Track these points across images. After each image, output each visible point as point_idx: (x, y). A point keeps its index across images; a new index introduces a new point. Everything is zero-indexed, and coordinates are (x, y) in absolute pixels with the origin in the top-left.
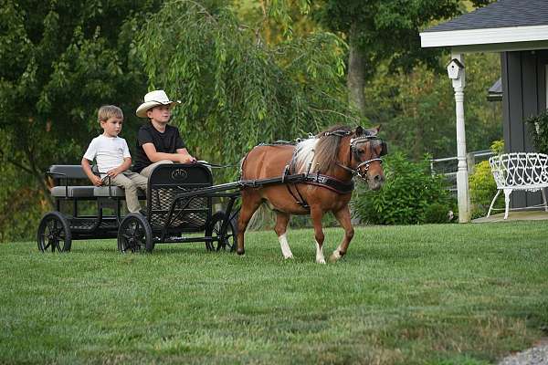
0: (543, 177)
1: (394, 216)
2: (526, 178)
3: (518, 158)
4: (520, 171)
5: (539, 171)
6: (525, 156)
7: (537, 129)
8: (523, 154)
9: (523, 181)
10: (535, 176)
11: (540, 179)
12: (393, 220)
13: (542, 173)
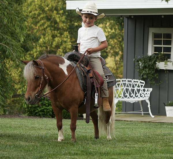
0: (141, 94)
1: (41, 111)
2: (130, 94)
3: (127, 82)
4: (127, 90)
5: (139, 91)
6: (131, 81)
7: (140, 65)
8: (129, 80)
9: (128, 96)
10: (136, 93)
11: (139, 96)
12: (41, 113)
13: (141, 92)
